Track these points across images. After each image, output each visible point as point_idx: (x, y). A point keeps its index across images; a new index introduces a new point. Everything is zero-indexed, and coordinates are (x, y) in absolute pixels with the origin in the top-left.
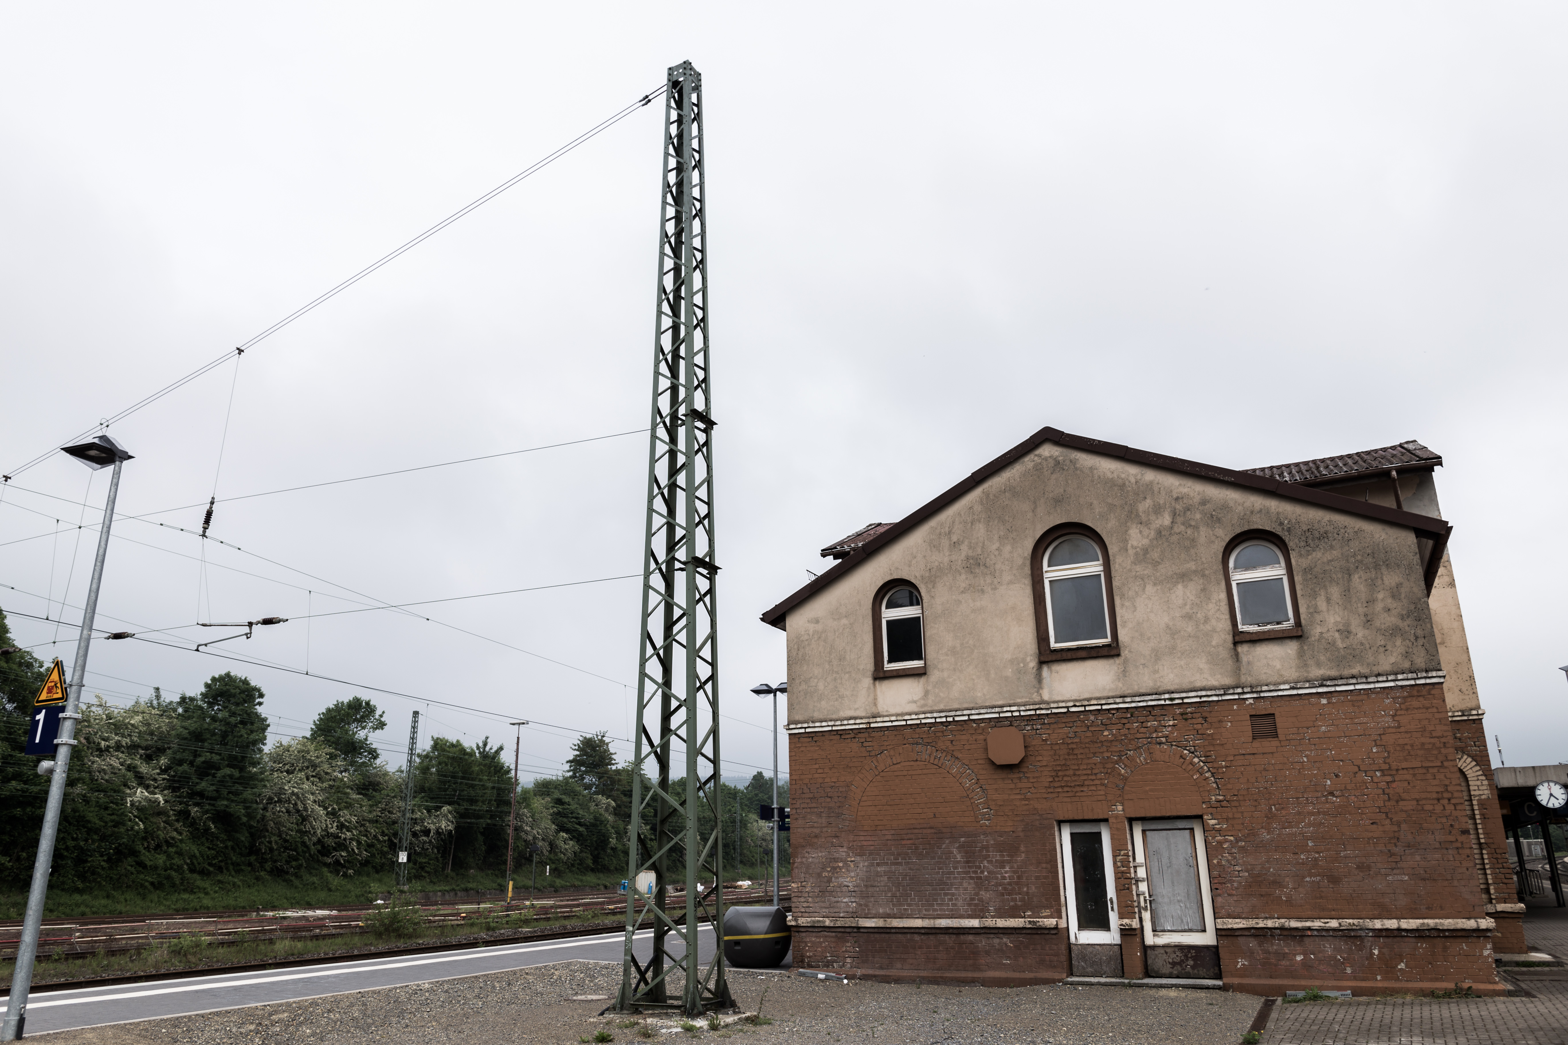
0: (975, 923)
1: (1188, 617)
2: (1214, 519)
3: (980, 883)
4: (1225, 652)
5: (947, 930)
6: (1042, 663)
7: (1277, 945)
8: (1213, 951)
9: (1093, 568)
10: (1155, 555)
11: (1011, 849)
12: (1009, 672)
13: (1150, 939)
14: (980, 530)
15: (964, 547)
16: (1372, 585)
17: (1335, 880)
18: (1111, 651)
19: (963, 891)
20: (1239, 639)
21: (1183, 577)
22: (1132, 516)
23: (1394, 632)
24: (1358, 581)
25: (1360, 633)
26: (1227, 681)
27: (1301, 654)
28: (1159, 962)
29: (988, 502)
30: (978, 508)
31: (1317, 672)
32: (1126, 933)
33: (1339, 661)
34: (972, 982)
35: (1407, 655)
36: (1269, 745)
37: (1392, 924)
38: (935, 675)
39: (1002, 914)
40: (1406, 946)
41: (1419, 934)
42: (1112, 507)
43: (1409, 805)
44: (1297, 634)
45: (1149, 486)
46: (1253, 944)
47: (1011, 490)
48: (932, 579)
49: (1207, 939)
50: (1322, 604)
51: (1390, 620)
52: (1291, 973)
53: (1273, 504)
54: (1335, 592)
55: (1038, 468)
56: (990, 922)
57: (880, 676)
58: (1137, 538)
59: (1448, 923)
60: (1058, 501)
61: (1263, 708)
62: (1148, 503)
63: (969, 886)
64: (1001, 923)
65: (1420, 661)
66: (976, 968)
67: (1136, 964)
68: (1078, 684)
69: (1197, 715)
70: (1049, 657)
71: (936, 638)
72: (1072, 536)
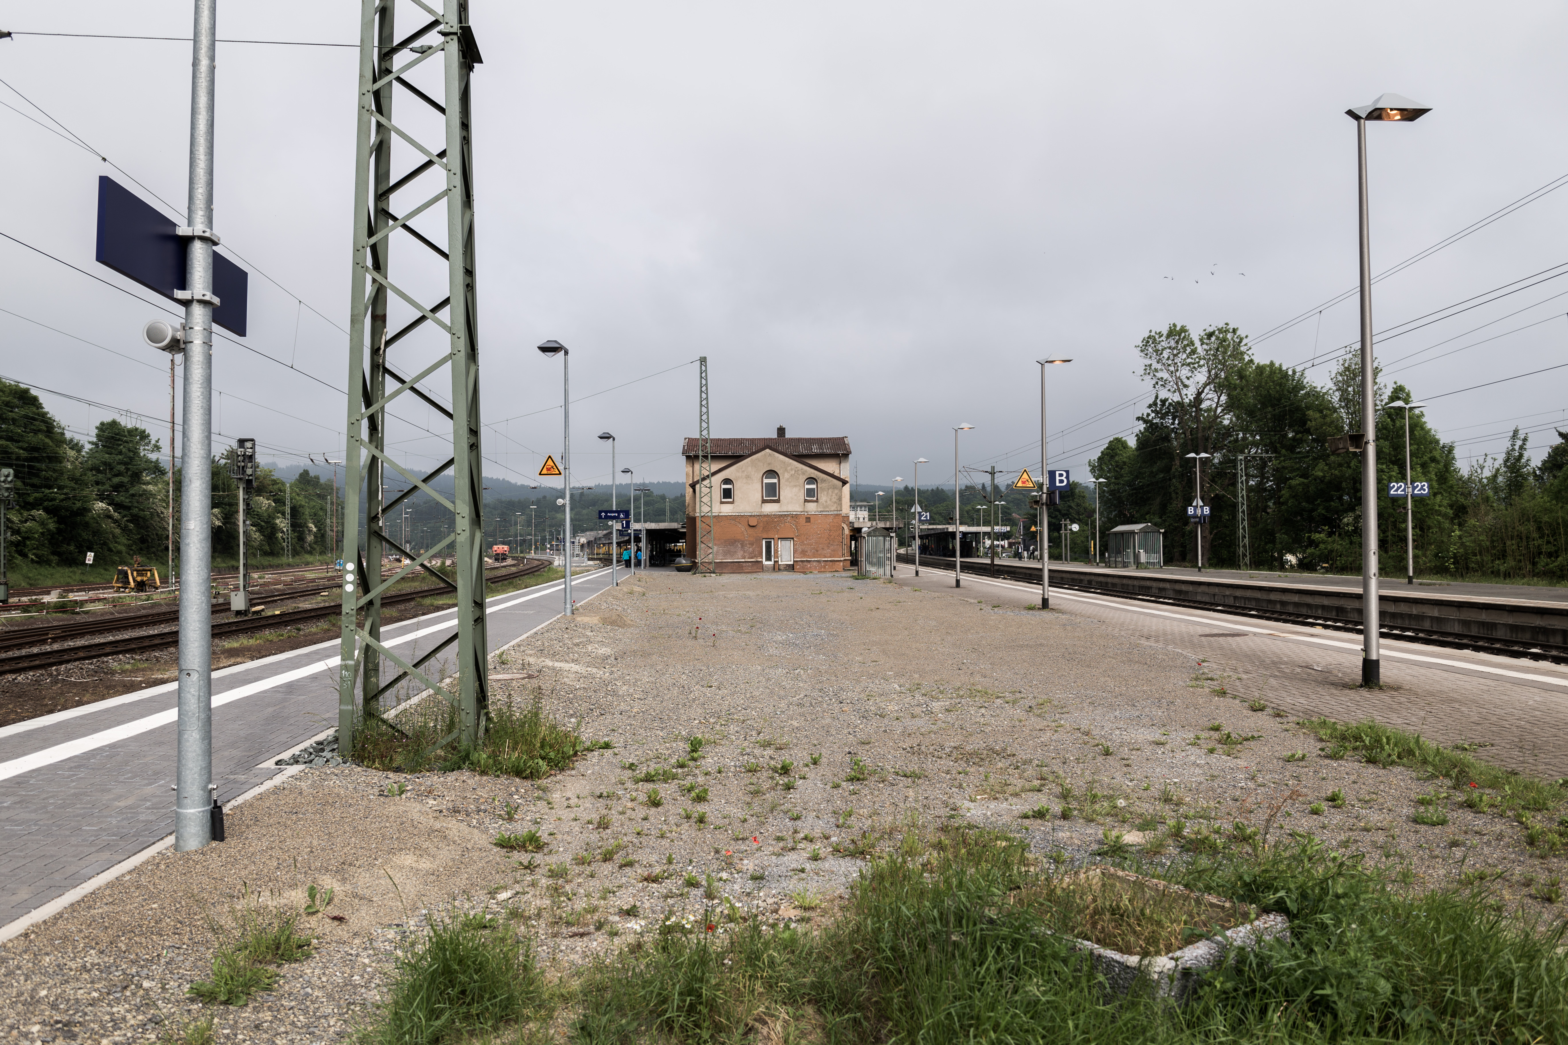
0: (743, 560)
1: (796, 495)
2: (803, 474)
3: (744, 552)
4: (802, 504)
5: (736, 562)
6: (762, 503)
7: (805, 563)
8: (793, 565)
9: (775, 481)
10: (790, 480)
11: (752, 544)
12: (755, 504)
13: (780, 563)
14: (750, 468)
15: (746, 472)
16: (832, 492)
17: (817, 551)
18: (778, 501)
19: (740, 553)
20: (806, 501)
21: (795, 486)
22: (786, 470)
23: (835, 502)
24: (830, 491)
25: (829, 502)
26: (802, 510)
27: (817, 506)
28: (782, 568)
29: (753, 461)
30: (750, 463)
31: (819, 510)
32: (775, 562)
33: (824, 507)
34: (742, 573)
35: (836, 507)
36: (808, 524)
37: (826, 559)
38: (736, 503)
39: (749, 558)
40: (828, 563)
41: (831, 561)
42: (781, 467)
43: (831, 538)
44: (817, 501)
45: (790, 463)
46: (800, 563)
47: (758, 459)
48: (737, 479)
49: (792, 563)
50: (822, 495)
51: (834, 500)
52: (807, 569)
53: (816, 472)
54: (825, 493)
55: (765, 454)
56: (746, 560)
57: (722, 503)
58: (787, 476)
59: (836, 559)
60: (769, 464)
61: (808, 516)
63: (742, 552)
64: (750, 560)
65: (839, 509)
66: (743, 570)
67: (776, 568)
68: (770, 508)
69: (795, 517)
70: (764, 501)
71: (737, 494)
72: (771, 473)
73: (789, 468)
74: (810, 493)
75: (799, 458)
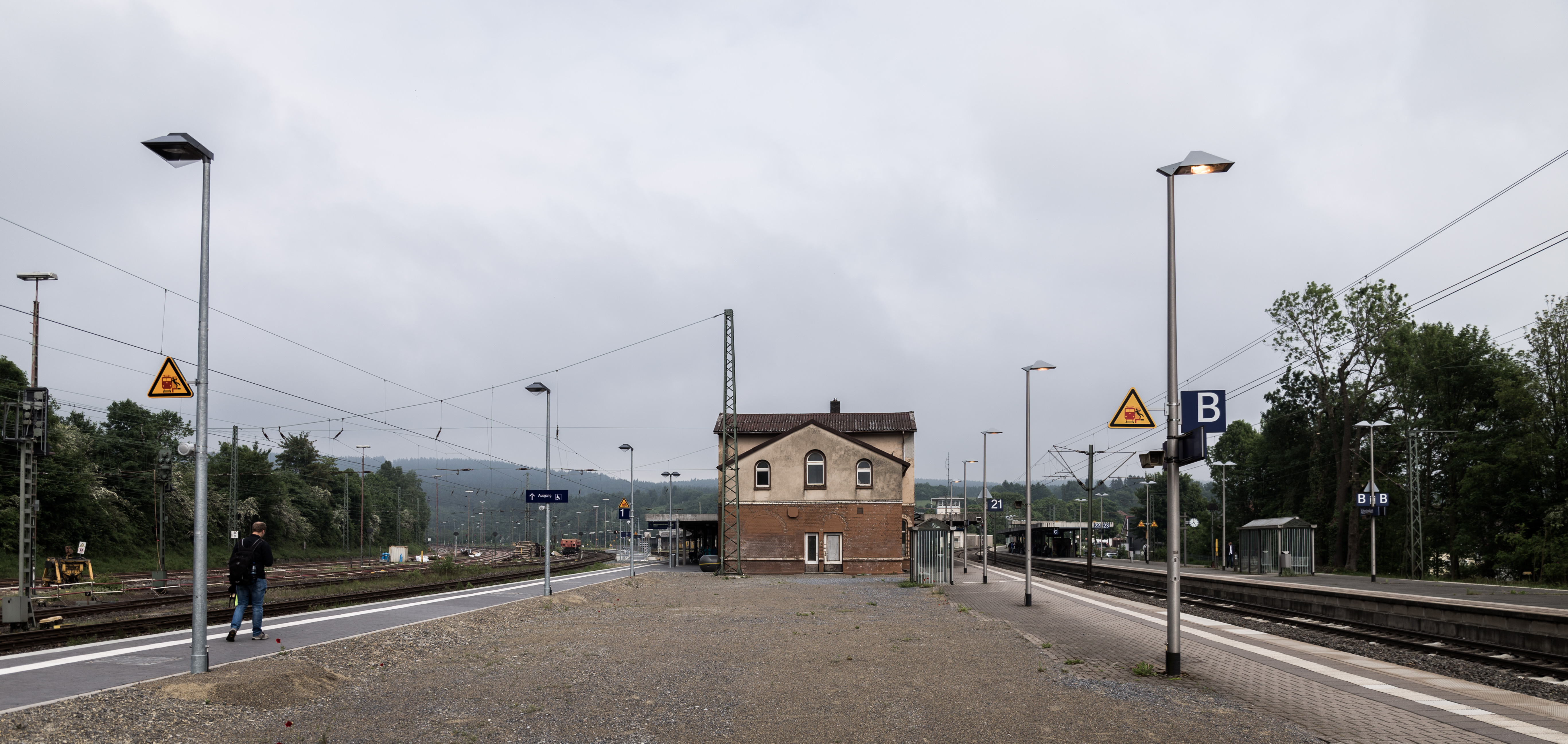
0: (781, 559)
1: (845, 480)
2: (855, 454)
3: (783, 549)
4: (853, 491)
5: (773, 561)
6: (805, 489)
7: (856, 564)
8: (842, 565)
9: (821, 463)
10: (839, 462)
11: (793, 540)
12: (795, 491)
13: (826, 563)
14: (790, 448)
15: (785, 452)
16: (890, 477)
17: (871, 549)
18: (824, 488)
19: (778, 551)
20: (858, 487)
21: (845, 469)
22: (834, 450)
23: (893, 490)
24: (887, 476)
25: (886, 489)
26: (853, 499)
27: (871, 493)
28: (828, 568)
29: (793, 439)
30: (790, 441)
31: (874, 498)
32: (820, 561)
33: (880, 496)
34: (779, 574)
35: (895, 496)
36: (861, 515)
37: (882, 559)
38: (773, 490)
39: (788, 557)
40: (884, 564)
41: (888, 561)
42: (828, 447)
43: (890, 532)
44: (871, 488)
45: (839, 442)
46: (851, 563)
47: (800, 437)
48: (774, 461)
49: (840, 563)
50: (878, 481)
51: (893, 486)
52: (859, 570)
53: (870, 452)
54: (882, 478)
55: (809, 431)
56: (785, 559)
57: (756, 489)
58: (835, 457)
59: (894, 559)
60: (814, 443)
61: (861, 506)
62: (839, 447)
63: (780, 549)
64: (788, 559)
65: (898, 498)
66: (780, 570)
67: (821, 569)
68: (814, 496)
69: (844, 507)
70: (807, 488)
71: (774, 479)
72: (816, 454)
73: (837, 448)
74: (863, 477)
75: (852, 436)
